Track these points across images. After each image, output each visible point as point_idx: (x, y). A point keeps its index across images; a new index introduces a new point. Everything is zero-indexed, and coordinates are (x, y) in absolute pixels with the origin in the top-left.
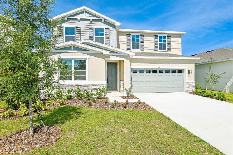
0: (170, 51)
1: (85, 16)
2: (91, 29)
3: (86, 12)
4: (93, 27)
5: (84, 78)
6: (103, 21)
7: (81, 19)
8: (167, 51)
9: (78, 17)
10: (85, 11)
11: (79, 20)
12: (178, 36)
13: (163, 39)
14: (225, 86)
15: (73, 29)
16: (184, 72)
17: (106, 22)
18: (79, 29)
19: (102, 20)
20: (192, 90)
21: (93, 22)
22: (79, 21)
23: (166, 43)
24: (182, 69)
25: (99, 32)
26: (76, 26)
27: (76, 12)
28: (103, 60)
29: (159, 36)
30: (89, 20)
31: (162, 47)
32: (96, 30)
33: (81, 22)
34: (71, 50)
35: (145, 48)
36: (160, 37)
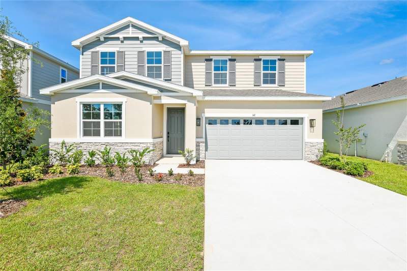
0: (284, 86)
1: (131, 32)
2: (140, 53)
3: (134, 26)
4: (143, 49)
5: (118, 133)
6: (160, 39)
7: (125, 38)
8: (277, 86)
9: (121, 35)
10: (130, 25)
11: (123, 40)
12: (300, 58)
13: (270, 64)
14: (385, 150)
15: (112, 54)
16: (302, 124)
17: (165, 41)
18: (122, 54)
19: (158, 38)
20: (317, 156)
21: (145, 42)
22: (122, 42)
23: (277, 72)
24: (299, 118)
25: (154, 58)
26: (118, 49)
27: (117, 27)
28: (149, 103)
29: (264, 60)
30: (137, 39)
31: (269, 79)
32: (150, 54)
33: (125, 42)
34: (98, 88)
35: (237, 83)
36: (266, 62)
